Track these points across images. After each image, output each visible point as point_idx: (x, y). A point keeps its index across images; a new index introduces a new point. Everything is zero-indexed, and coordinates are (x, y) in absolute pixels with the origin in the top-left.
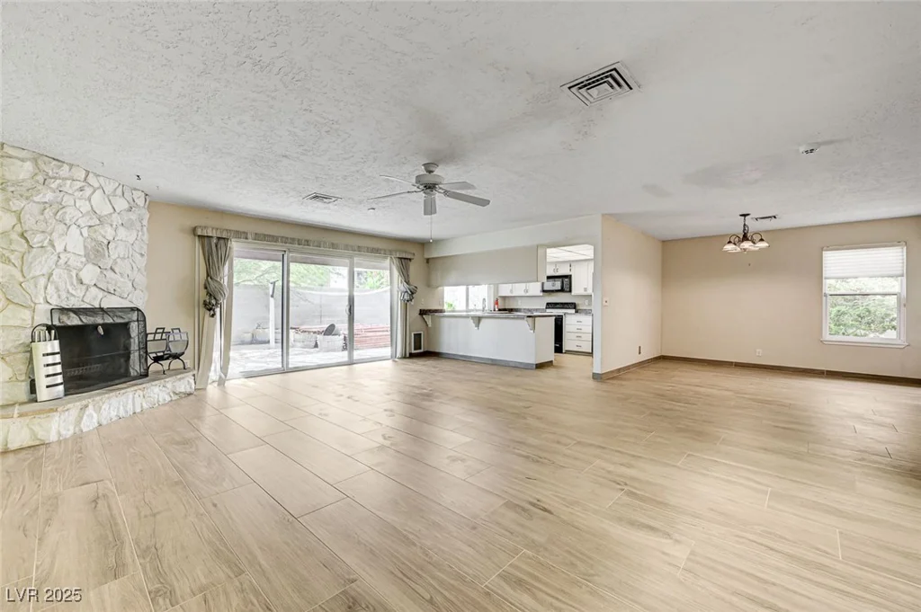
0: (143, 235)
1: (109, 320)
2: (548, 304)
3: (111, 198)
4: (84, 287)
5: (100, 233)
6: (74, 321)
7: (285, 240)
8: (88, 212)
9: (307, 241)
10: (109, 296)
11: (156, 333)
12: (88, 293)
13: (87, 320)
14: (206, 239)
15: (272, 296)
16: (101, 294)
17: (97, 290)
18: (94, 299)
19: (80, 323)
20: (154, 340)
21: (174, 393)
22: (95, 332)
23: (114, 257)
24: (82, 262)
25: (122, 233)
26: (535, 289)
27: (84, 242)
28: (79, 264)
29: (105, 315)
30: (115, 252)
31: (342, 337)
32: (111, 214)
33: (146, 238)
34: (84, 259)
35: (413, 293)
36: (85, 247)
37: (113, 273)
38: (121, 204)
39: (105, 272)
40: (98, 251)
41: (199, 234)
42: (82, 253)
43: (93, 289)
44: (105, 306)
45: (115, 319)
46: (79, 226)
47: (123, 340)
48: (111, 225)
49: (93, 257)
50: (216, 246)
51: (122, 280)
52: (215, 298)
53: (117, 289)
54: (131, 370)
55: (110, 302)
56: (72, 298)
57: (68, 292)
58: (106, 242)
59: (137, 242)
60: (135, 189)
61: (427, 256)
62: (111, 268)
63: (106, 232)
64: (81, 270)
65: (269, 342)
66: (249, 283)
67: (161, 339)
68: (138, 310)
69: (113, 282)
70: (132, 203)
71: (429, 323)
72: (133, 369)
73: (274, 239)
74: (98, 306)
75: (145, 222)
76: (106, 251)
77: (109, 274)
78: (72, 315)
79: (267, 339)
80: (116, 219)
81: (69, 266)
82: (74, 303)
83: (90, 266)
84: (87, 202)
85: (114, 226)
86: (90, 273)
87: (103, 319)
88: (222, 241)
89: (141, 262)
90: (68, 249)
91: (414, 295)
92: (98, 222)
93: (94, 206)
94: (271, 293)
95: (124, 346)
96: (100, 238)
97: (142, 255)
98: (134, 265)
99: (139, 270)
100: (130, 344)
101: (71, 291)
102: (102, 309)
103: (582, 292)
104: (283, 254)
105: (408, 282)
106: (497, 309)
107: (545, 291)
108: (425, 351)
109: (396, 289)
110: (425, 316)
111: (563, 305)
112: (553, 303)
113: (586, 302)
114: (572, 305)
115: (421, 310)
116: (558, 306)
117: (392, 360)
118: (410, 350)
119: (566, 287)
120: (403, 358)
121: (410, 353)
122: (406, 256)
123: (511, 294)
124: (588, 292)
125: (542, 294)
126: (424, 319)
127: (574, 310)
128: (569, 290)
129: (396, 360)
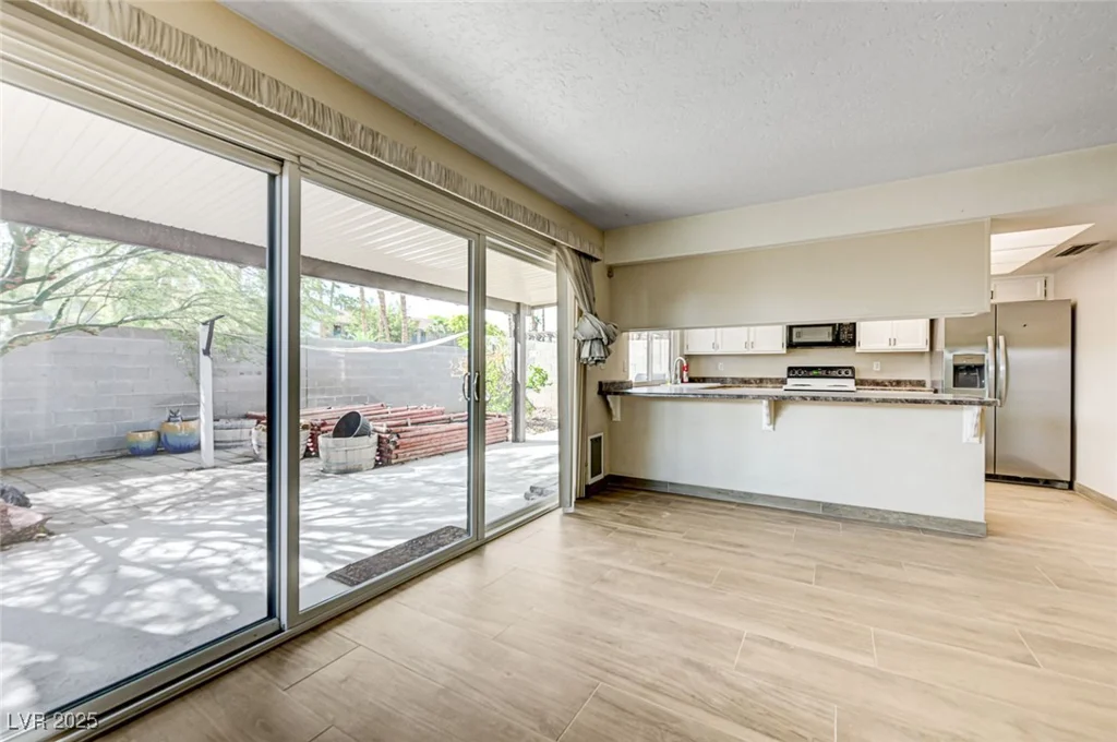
2: (790, 369)
15: (207, 352)
26: (774, 340)
31: (374, 437)
35: (610, 341)
61: (611, 259)
65: (197, 448)
66: (150, 325)
71: (617, 413)
79: (192, 442)
91: (611, 347)
94: (203, 345)
103: (884, 347)
104: (272, 177)
105: (596, 315)
106: (686, 379)
107: (791, 345)
108: (606, 477)
109: (570, 333)
110: (609, 398)
111: (827, 372)
112: (803, 368)
113: (876, 366)
114: (847, 372)
115: (600, 384)
116: (815, 373)
117: (560, 511)
118: (586, 479)
119: (844, 336)
120: (579, 500)
121: (587, 487)
122: (586, 249)
123: (712, 352)
124: (901, 346)
125: (784, 351)
126: (607, 403)
127: (853, 380)
128: (852, 343)
129: (572, 510)
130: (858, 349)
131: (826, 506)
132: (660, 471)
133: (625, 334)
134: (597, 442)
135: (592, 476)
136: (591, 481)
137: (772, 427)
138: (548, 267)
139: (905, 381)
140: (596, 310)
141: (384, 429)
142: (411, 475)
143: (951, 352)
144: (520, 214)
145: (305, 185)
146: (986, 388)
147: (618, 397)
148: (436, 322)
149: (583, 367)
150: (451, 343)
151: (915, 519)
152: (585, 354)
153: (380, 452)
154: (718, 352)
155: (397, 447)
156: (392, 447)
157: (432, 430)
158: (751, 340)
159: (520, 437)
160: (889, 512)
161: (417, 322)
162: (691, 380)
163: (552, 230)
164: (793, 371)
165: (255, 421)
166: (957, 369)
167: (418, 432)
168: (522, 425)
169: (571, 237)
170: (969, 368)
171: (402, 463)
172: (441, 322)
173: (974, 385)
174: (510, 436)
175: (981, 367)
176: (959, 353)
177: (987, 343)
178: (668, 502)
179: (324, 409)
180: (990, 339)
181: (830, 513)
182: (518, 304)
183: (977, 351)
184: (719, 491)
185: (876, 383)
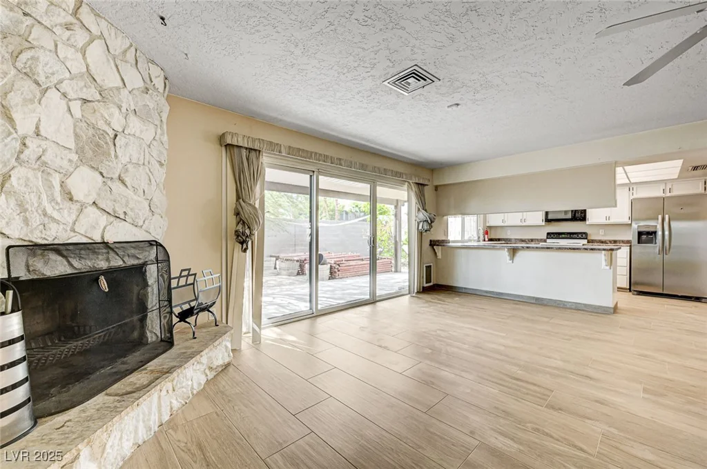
0: (162, 134)
1: (117, 262)
2: (548, 234)
3: (118, 62)
4: (75, 207)
5: (102, 116)
6: (57, 267)
7: (319, 157)
8: (82, 75)
9: (340, 159)
10: (117, 223)
11: (180, 276)
12: (82, 216)
13: (81, 265)
14: (236, 150)
16: (104, 219)
17: (98, 212)
18: (92, 227)
19: (69, 271)
20: (178, 287)
21: (211, 368)
22: (95, 288)
23: (124, 159)
24: (70, 161)
25: (135, 125)
26: (538, 218)
27: (75, 126)
28: (65, 163)
29: (112, 254)
30: (127, 152)
31: (329, 265)
32: (118, 89)
33: (165, 138)
34: (75, 157)
35: (433, 222)
36: (77, 136)
37: (121, 186)
38: (134, 80)
39: (109, 183)
40: (98, 145)
41: (229, 141)
42: (72, 145)
43: (92, 210)
44: (110, 238)
45: (126, 259)
46: (64, 95)
47: (136, 289)
48: (120, 108)
49: (89, 154)
50: (248, 159)
51: (135, 197)
52: (249, 228)
53: (129, 212)
54: (149, 334)
55: (118, 233)
56: (53, 226)
57: (45, 214)
58: (112, 134)
59: (155, 143)
60: (153, 62)
61: (436, 183)
62: (120, 178)
63: (111, 115)
64: (68, 175)
67: (187, 285)
68: (158, 244)
69: (124, 201)
70: (149, 82)
71: (439, 255)
72: (151, 332)
73: (308, 155)
74: (99, 240)
75: (165, 116)
76: (113, 148)
77: (117, 187)
78: (53, 256)
80: (127, 100)
81: (45, 164)
82: (57, 236)
83: (85, 171)
84: (80, 55)
85: (124, 110)
86: (84, 183)
87: (108, 260)
88: (253, 154)
89: (160, 174)
90: (43, 133)
91: (432, 224)
92: (98, 97)
93: (92, 67)
95: (138, 299)
96: (101, 125)
97: (161, 164)
98: (151, 177)
99: (157, 185)
100: (146, 295)
101: (49, 211)
102: (105, 244)
103: (603, 221)
104: (311, 176)
105: (426, 211)
106: (487, 239)
107: (548, 220)
108: (434, 285)
109: (413, 218)
110: (435, 247)
111: (571, 235)
112: (556, 233)
113: (601, 232)
114: (583, 235)
115: (431, 241)
116: (563, 236)
117: (409, 295)
118: (423, 284)
119: (580, 216)
120: (418, 292)
121: (423, 287)
122: (421, 182)
123: (503, 224)
124: (612, 221)
125: (544, 224)
126: (434, 250)
127: (586, 240)
128: (584, 219)
129: (414, 295)
130: (587, 223)
131: (537, 299)
132: (460, 283)
133: (445, 217)
134: (429, 268)
135: (426, 283)
136: (426, 285)
137: (511, 262)
138: (404, 190)
139: (620, 241)
140: (427, 208)
141: (333, 262)
142: (347, 283)
143: (636, 224)
144: (390, 173)
145: (320, 177)
146: (658, 244)
147: (440, 247)
148: (354, 206)
149: (421, 234)
150: (364, 220)
151: (579, 305)
152: (420, 228)
153: (331, 273)
154: (506, 225)
155: (339, 271)
156: (336, 270)
157: (354, 264)
158: (525, 217)
159: (399, 270)
160: (567, 302)
161: (343, 207)
162: (491, 240)
163: (404, 177)
164: (550, 235)
165: (275, 259)
166: (640, 234)
167: (348, 264)
168: (399, 264)
169: (413, 178)
170: (648, 233)
171: (341, 278)
172: (357, 206)
173: (652, 243)
174: (393, 270)
175: (655, 233)
176: (640, 225)
177: (658, 219)
178: (459, 295)
179: (303, 254)
180: (660, 217)
181: (539, 302)
182: (397, 200)
183: (652, 223)
184: (486, 292)
185: (602, 242)
